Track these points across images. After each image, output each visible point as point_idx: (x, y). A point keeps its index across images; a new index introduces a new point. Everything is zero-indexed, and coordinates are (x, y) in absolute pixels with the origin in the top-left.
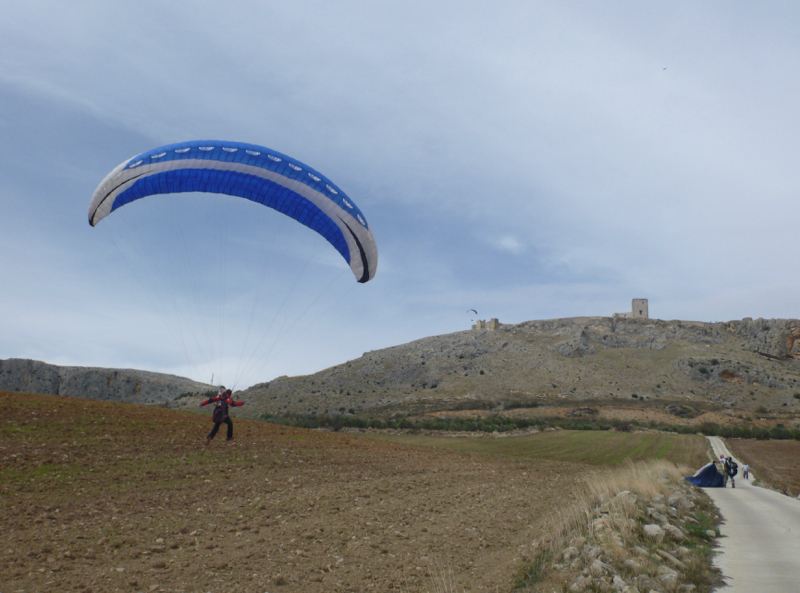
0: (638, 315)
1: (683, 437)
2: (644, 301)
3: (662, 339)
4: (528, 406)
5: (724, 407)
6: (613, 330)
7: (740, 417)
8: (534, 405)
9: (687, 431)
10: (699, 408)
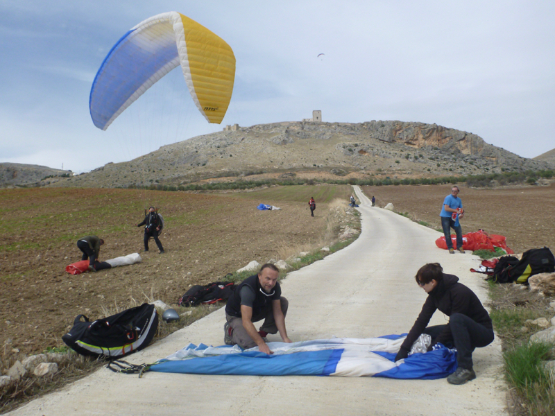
0: (316, 120)
1: (340, 186)
2: (319, 111)
3: (328, 133)
4: (258, 174)
5: (360, 169)
6: (303, 128)
7: (368, 174)
8: (261, 173)
9: (342, 183)
10: (348, 170)
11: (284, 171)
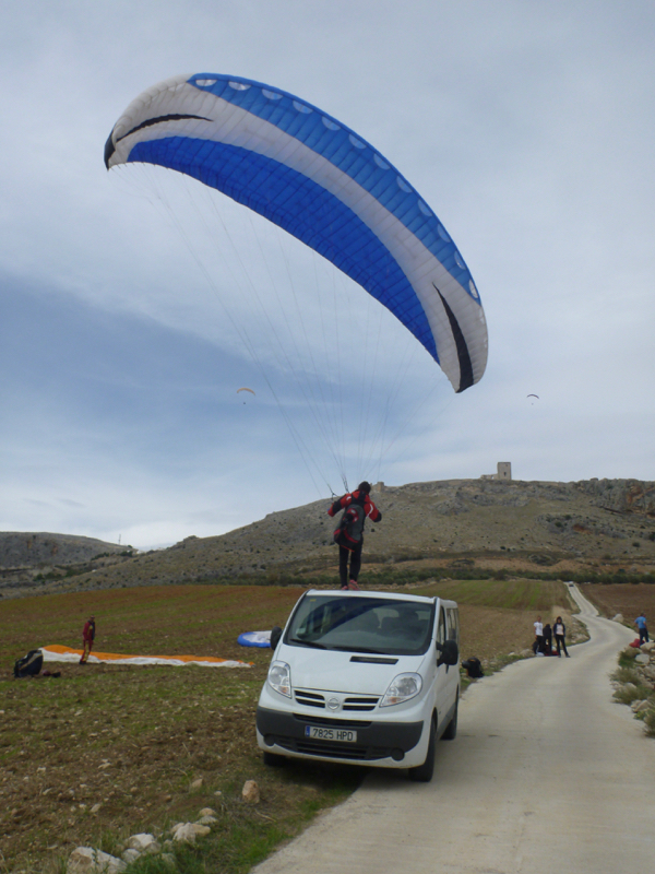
0: (503, 477)
2: (508, 464)
3: (523, 498)
4: (414, 559)
5: (576, 556)
6: (483, 491)
7: (589, 564)
8: (420, 558)
9: (548, 578)
11: (454, 555)
